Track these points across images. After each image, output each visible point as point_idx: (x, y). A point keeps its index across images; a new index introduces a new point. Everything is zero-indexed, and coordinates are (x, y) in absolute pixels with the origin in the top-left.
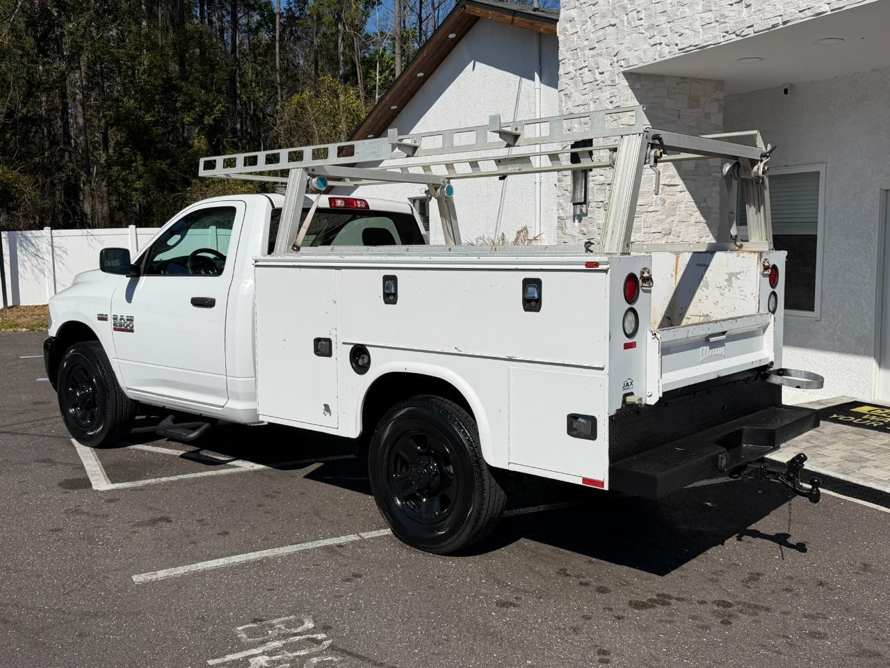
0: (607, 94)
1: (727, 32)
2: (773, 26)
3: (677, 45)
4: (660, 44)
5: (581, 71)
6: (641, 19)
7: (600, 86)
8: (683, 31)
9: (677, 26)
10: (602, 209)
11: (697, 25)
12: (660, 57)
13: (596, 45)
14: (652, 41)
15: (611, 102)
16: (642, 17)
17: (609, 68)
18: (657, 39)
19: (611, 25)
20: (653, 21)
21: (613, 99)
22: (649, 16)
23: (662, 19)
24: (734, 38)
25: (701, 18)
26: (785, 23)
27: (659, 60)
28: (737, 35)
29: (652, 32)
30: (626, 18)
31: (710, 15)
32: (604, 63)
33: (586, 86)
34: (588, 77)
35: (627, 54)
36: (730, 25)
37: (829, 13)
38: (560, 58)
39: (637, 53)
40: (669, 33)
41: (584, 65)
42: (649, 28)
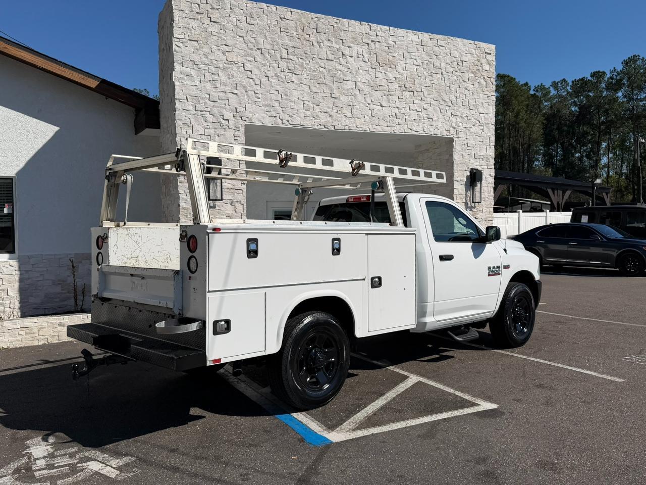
0: (230, 133)
1: (320, 124)
2: (345, 129)
3: (288, 121)
4: (275, 117)
5: (204, 113)
6: (259, 98)
7: (223, 127)
8: (293, 115)
9: (288, 111)
10: (229, 205)
11: (302, 115)
12: (275, 124)
13: (218, 100)
14: (269, 113)
15: (235, 140)
16: (260, 97)
17: (233, 118)
18: (273, 114)
19: (233, 93)
20: (269, 102)
21: (238, 138)
22: (266, 99)
23: (277, 104)
24: (323, 128)
25: (304, 113)
26: (350, 130)
27: (274, 125)
28: (325, 128)
29: (269, 109)
30: (245, 93)
31: (309, 113)
32: (228, 115)
33: (209, 124)
34: (210, 118)
35: (249, 115)
36: (322, 121)
37: (369, 132)
38: (177, 97)
39: (257, 117)
40: (281, 112)
41: (206, 109)
42: (266, 105)
